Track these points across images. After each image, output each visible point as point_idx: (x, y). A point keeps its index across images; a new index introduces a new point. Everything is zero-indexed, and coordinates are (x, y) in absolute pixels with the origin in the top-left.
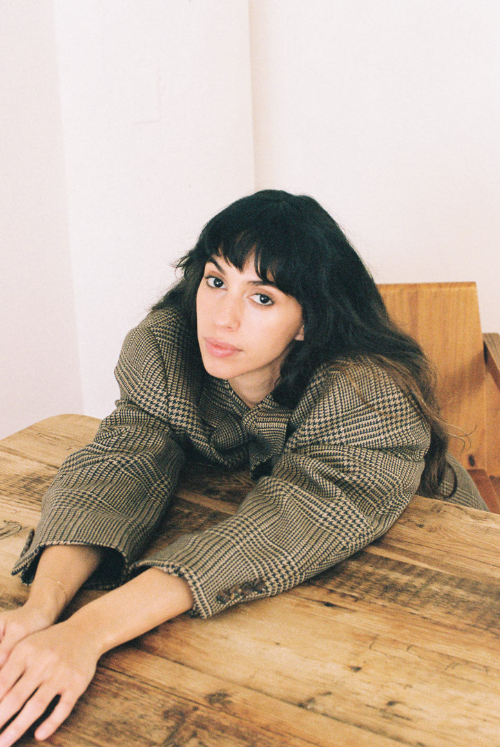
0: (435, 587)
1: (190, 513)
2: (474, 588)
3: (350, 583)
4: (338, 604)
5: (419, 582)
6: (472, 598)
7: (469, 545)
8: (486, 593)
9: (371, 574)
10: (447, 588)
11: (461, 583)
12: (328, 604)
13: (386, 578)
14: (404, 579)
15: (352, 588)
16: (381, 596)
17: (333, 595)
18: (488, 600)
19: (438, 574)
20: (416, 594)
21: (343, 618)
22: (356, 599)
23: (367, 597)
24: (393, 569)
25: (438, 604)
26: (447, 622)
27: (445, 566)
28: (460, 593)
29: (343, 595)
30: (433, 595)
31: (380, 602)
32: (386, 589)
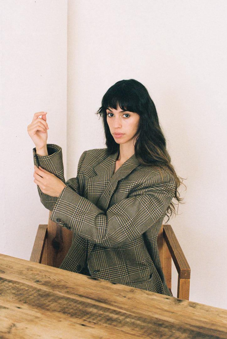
0: (128, 320)
1: (28, 289)
2: (144, 321)
3: (93, 317)
4: (88, 325)
5: (121, 318)
6: (143, 324)
7: (144, 304)
8: (149, 323)
9: (102, 314)
10: (133, 320)
11: (139, 319)
12: (83, 325)
13: (108, 316)
14: (115, 316)
15: (94, 319)
16: (106, 322)
17: (86, 322)
18: (150, 325)
19: (130, 315)
20: (120, 322)
21: (89, 330)
22: (95, 323)
23: (100, 323)
24: (111, 313)
25: (129, 326)
26: (132, 333)
27: (134, 312)
28: (138, 322)
29: (90, 322)
30: (127, 322)
31: (105, 325)
32: (108, 320)
